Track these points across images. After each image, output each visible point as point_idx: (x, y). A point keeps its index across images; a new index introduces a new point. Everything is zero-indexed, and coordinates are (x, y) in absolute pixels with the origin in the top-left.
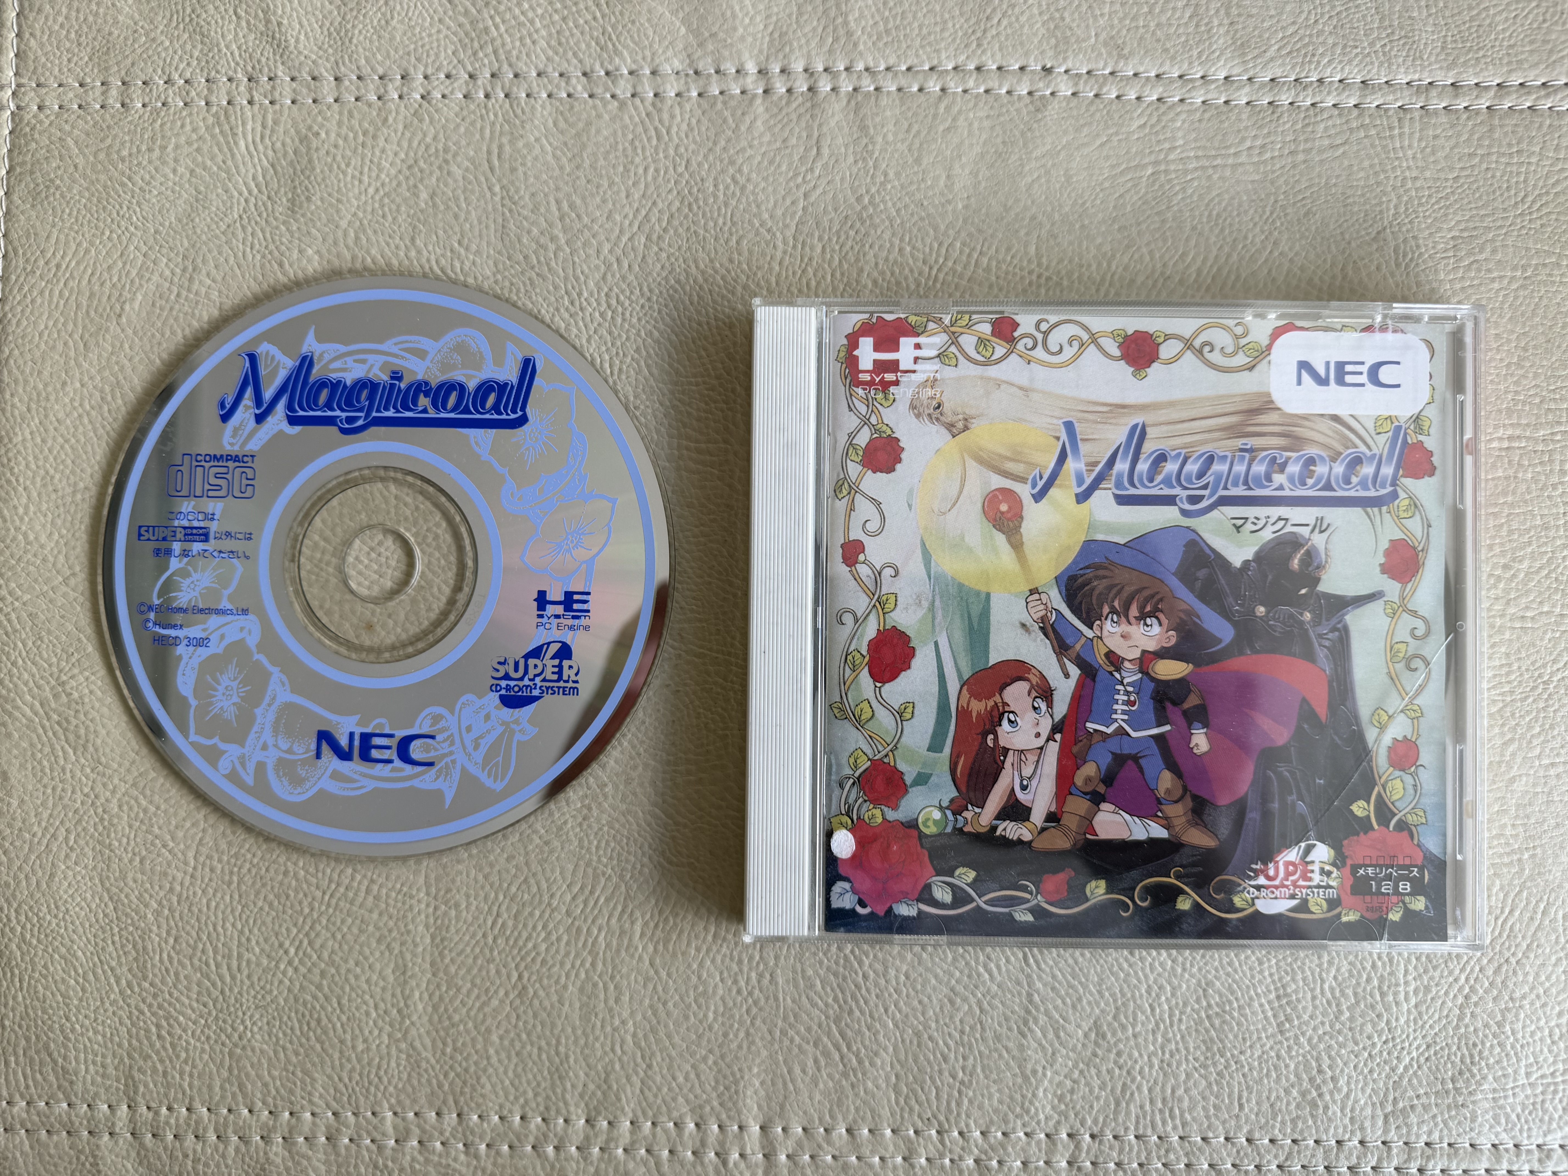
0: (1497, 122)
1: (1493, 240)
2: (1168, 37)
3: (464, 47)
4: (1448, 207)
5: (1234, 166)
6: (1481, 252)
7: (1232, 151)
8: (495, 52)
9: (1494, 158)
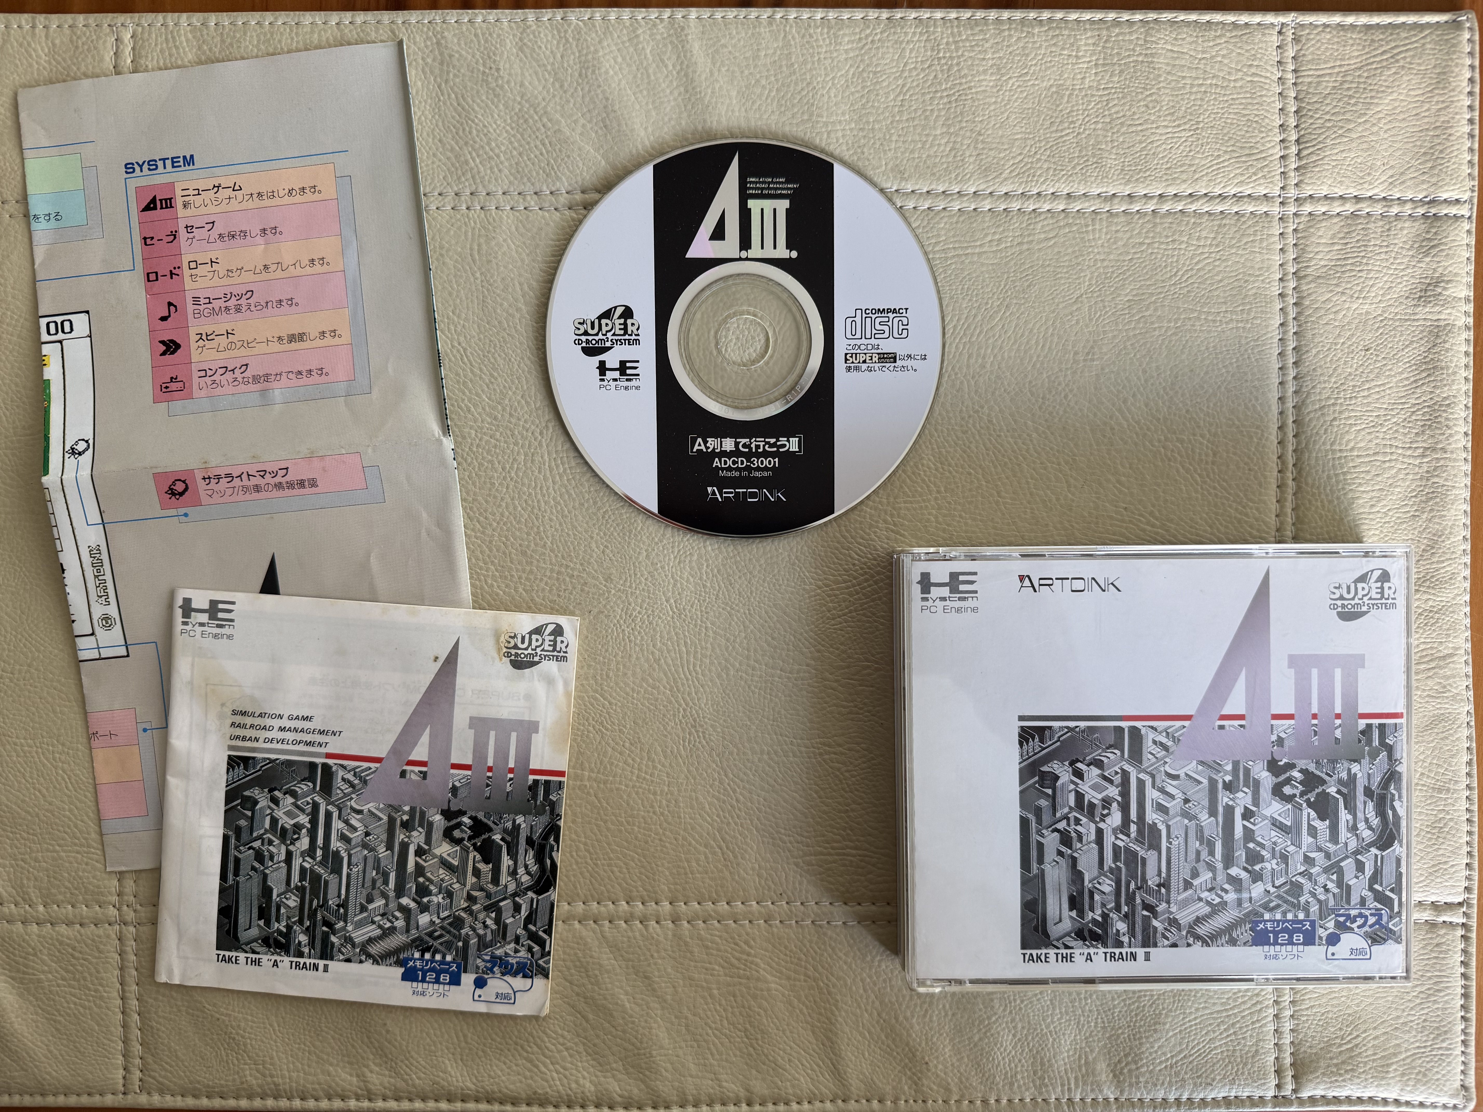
0: (1158, 221)
1: (1155, 302)
2: (935, 165)
3: (451, 173)
4: (1125, 280)
5: (980, 254)
6: (1146, 310)
7: (978, 243)
8: (473, 177)
9: (1156, 245)
